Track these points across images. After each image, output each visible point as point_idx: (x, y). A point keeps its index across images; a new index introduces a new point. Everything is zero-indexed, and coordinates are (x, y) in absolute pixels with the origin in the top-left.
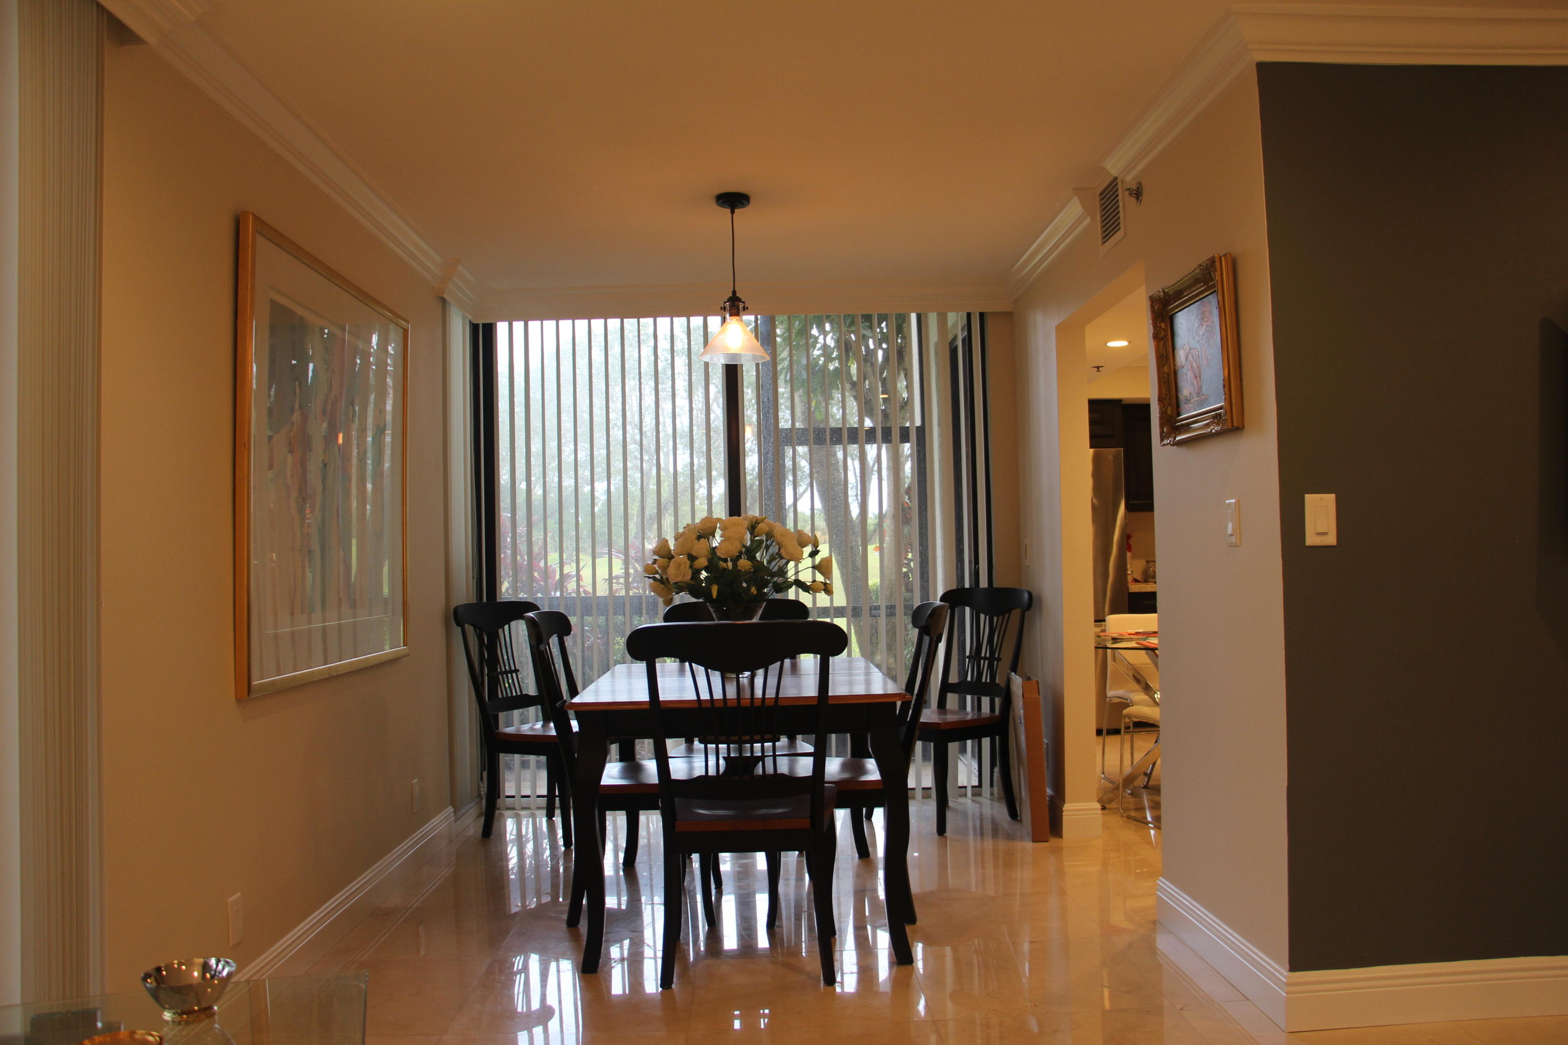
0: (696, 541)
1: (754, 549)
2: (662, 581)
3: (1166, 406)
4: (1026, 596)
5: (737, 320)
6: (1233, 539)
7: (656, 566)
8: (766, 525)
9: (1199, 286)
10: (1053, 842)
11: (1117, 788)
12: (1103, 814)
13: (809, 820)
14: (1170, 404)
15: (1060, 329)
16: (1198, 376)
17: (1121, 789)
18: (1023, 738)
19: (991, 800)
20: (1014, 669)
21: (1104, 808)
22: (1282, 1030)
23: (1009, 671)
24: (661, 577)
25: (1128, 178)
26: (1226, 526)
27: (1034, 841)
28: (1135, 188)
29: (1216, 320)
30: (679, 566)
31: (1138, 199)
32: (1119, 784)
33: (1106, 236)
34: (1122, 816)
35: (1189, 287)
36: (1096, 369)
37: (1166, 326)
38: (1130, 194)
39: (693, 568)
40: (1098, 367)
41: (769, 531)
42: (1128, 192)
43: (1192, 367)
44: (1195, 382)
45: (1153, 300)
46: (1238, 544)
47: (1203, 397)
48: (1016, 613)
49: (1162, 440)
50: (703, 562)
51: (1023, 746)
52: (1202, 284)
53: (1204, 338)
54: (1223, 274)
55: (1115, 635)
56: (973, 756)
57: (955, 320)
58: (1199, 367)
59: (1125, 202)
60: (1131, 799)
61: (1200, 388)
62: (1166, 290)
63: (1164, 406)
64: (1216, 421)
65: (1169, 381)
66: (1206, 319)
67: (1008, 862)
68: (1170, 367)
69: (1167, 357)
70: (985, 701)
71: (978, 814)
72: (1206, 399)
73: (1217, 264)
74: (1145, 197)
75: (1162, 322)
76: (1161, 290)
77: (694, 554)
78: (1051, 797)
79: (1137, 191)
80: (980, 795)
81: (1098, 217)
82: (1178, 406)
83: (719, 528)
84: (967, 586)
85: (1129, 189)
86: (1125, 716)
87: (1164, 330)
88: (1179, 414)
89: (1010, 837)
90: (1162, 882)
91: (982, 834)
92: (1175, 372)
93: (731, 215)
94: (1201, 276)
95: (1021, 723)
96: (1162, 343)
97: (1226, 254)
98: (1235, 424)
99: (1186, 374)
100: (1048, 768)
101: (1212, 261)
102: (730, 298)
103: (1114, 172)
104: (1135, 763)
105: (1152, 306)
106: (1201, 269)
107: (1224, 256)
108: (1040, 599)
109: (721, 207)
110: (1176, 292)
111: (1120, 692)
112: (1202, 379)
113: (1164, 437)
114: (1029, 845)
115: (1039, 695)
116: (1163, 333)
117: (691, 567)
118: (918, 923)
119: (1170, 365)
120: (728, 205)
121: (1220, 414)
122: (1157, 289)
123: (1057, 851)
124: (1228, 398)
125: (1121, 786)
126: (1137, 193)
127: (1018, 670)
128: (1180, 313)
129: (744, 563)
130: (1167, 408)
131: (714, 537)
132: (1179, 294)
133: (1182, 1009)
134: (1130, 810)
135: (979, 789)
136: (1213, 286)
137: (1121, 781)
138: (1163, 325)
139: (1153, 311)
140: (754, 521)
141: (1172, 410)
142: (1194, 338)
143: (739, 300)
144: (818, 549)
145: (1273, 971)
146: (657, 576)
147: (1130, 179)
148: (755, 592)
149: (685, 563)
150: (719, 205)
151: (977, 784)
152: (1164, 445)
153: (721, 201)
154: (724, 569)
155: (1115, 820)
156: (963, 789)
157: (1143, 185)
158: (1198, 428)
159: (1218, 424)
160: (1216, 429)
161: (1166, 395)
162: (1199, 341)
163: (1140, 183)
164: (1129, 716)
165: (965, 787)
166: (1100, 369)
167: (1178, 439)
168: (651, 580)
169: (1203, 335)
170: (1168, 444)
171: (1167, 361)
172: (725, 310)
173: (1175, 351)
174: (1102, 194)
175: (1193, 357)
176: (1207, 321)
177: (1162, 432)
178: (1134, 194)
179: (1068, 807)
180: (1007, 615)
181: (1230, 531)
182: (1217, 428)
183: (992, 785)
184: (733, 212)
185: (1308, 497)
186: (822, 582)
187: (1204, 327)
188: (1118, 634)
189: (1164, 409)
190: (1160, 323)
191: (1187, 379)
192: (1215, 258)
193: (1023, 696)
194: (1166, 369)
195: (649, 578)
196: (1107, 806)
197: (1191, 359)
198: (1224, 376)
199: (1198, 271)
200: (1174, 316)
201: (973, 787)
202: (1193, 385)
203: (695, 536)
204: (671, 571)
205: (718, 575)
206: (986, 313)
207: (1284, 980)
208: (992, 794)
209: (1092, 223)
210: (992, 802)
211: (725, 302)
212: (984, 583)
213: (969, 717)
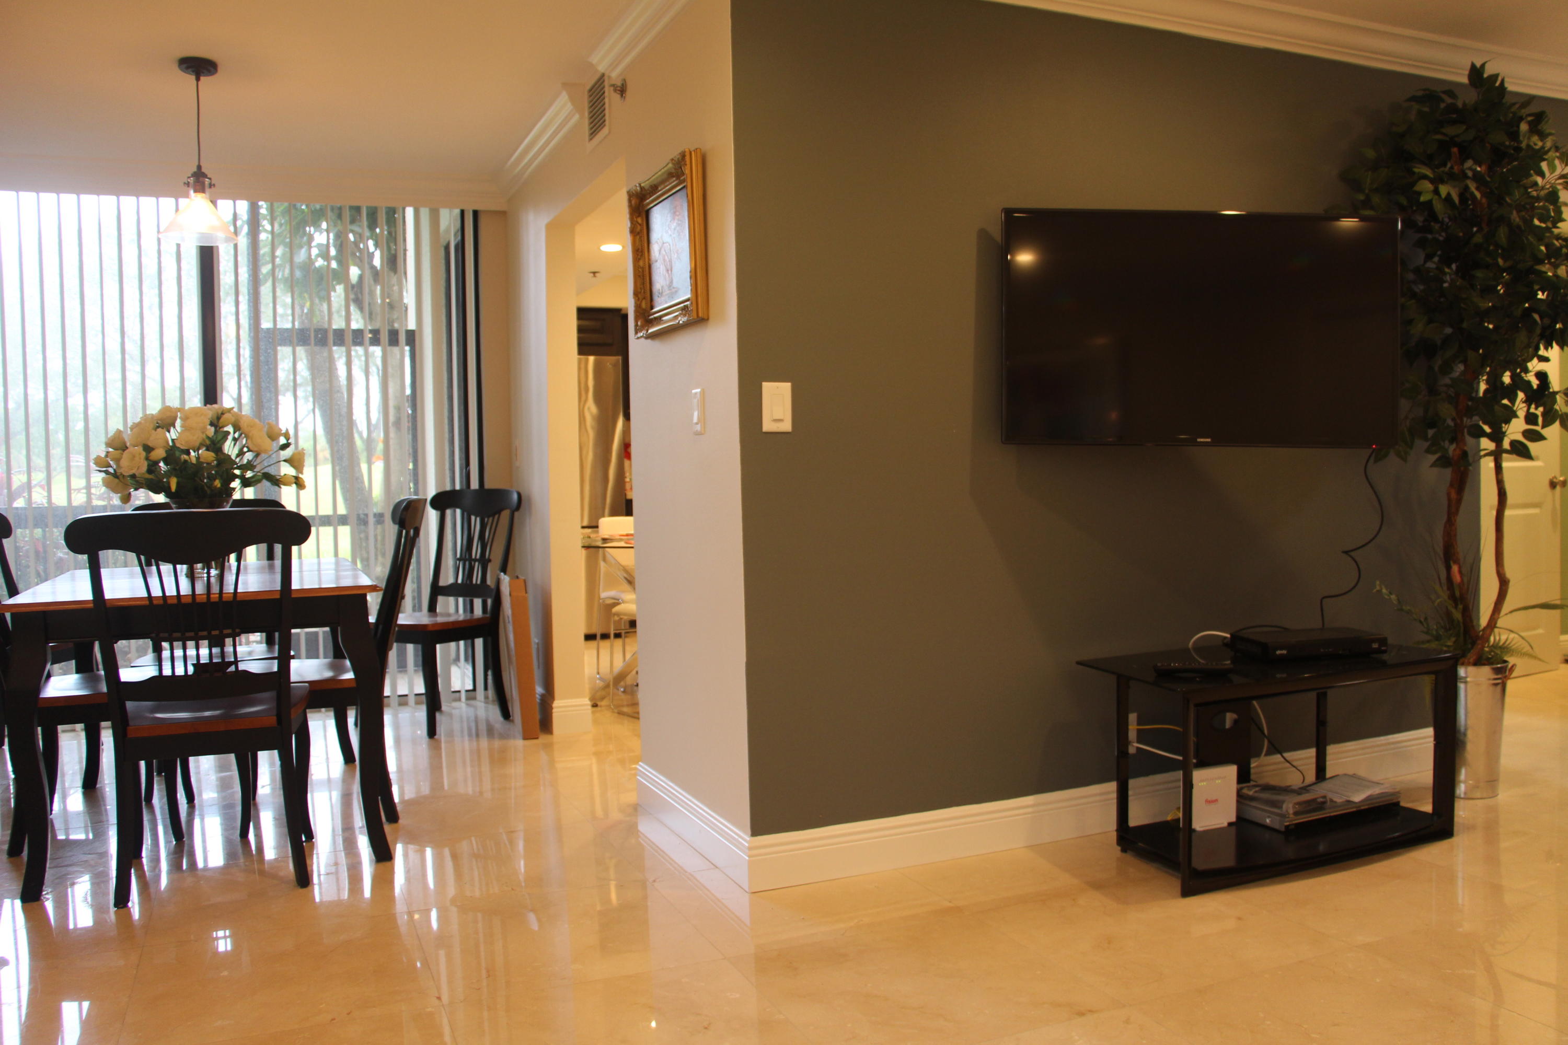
0: (153, 431)
1: (220, 440)
2: (115, 475)
3: (641, 299)
4: (515, 496)
5: (202, 197)
6: (698, 428)
7: (108, 459)
8: (233, 416)
9: (672, 180)
10: (543, 739)
11: (607, 686)
12: (593, 712)
13: (275, 717)
14: (644, 298)
15: (550, 227)
16: (669, 270)
17: (611, 687)
18: (511, 637)
19: (486, 703)
20: (504, 569)
21: (595, 705)
22: (746, 891)
23: (498, 572)
24: (115, 470)
25: (614, 75)
26: (692, 415)
27: (525, 738)
28: (619, 84)
29: (686, 214)
30: (133, 457)
31: (622, 96)
32: (610, 681)
33: (593, 132)
34: (613, 712)
35: (663, 182)
36: (592, 275)
37: (642, 221)
38: (615, 91)
39: (150, 460)
40: (594, 273)
41: (235, 421)
42: (612, 88)
43: (664, 260)
44: (667, 275)
45: (631, 195)
46: (703, 432)
47: (674, 290)
48: (506, 514)
49: (636, 333)
50: (159, 453)
51: (512, 644)
52: (674, 179)
53: (676, 231)
54: (692, 170)
55: (606, 537)
56: (466, 660)
57: (448, 219)
58: (670, 261)
59: (612, 98)
60: (623, 696)
61: (671, 282)
62: (642, 185)
63: (638, 299)
64: (684, 312)
65: (643, 276)
66: (678, 213)
67: (500, 759)
68: (645, 261)
69: (642, 252)
70: (478, 603)
71: (473, 718)
72: (676, 292)
73: (687, 158)
74: (629, 93)
75: (639, 216)
76: (637, 185)
77: (151, 444)
78: (542, 696)
79: (621, 88)
80: (474, 698)
81: (586, 114)
82: (652, 300)
83: (180, 418)
84: (458, 487)
85: (613, 85)
86: (615, 614)
87: (640, 225)
88: (652, 308)
89: (504, 736)
90: (642, 767)
91: (477, 735)
92: (650, 267)
93: (195, 82)
94: (673, 171)
95: (509, 622)
96: (638, 237)
97: (697, 149)
98: (700, 315)
99: (659, 268)
100: (539, 668)
101: (683, 155)
102: (195, 173)
103: (601, 68)
104: (626, 660)
105: (630, 201)
106: (673, 164)
107: (694, 151)
108: (529, 499)
109: (185, 73)
110: (651, 186)
111: (612, 593)
112: (673, 272)
113: (638, 330)
114: (520, 743)
115: (526, 593)
116: (639, 228)
117: (147, 458)
118: (401, 821)
119: (645, 259)
120: (193, 71)
121: (686, 307)
122: (634, 185)
123: (549, 747)
124: (694, 290)
125: (611, 683)
126: (622, 90)
127: (507, 572)
128: (655, 208)
129: (207, 456)
130: (641, 301)
131: (174, 427)
132: (654, 188)
133: (654, 881)
134: (623, 706)
135: (473, 693)
136: (684, 181)
137: (612, 681)
138: (639, 220)
139: (630, 206)
140: (220, 412)
141: (646, 304)
142: (667, 232)
143: (205, 176)
144: (289, 441)
145: (737, 837)
146: (111, 470)
147: (615, 75)
148: (219, 485)
149: (140, 454)
150: (182, 70)
151: (471, 687)
152: (638, 338)
153: (184, 66)
154: (186, 461)
155: (606, 716)
156: (458, 694)
157: (627, 81)
158: (668, 321)
159: (685, 315)
160: (683, 320)
161: (641, 289)
162: (671, 235)
163: (625, 80)
164: (618, 614)
165: (459, 692)
166: (597, 275)
167: (650, 331)
168: (103, 475)
169: (675, 229)
170: (641, 337)
171: (642, 255)
172: (188, 186)
173: (651, 245)
174: (590, 91)
175: (665, 251)
176: (678, 216)
177: (636, 325)
178: (619, 90)
179: (557, 704)
180: (496, 517)
181: (695, 420)
182: (685, 319)
183: (486, 688)
184: (198, 79)
185: (766, 385)
186: (294, 476)
187: (676, 221)
188: (609, 535)
189: (638, 303)
190: (636, 218)
191: (660, 273)
192: (685, 152)
193: (510, 595)
194: (641, 263)
195: (100, 471)
196: (599, 703)
197: (664, 253)
198: (691, 267)
199: (670, 165)
200: (650, 211)
201: (467, 691)
202: (665, 279)
203: (152, 426)
204: (125, 462)
205: (177, 468)
206: (480, 211)
207: (747, 845)
208: (486, 697)
209: (579, 119)
210: (487, 705)
211: (189, 177)
212: (475, 485)
213: (461, 618)
